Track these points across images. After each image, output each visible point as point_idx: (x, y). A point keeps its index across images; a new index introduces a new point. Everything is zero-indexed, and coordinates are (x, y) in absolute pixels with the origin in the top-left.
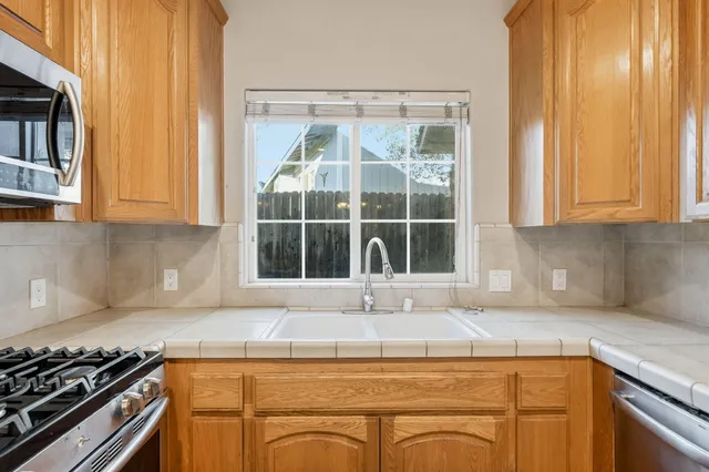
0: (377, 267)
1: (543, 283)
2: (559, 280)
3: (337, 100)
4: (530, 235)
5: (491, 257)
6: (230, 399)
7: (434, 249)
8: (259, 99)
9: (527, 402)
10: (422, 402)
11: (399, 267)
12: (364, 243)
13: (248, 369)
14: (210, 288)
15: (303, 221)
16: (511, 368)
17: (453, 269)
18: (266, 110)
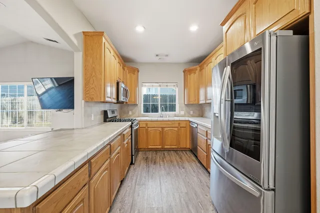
0: (162, 110)
1: (189, 113)
2: (192, 113)
3: (157, 84)
4: (187, 105)
5: (181, 109)
6: (144, 126)
7: (172, 108)
8: (144, 84)
9: (181, 126)
10: (169, 126)
11: (166, 111)
12: (161, 106)
13: (147, 122)
14: (137, 114)
15: (151, 103)
16: (179, 122)
17: (175, 111)
18: (145, 86)
